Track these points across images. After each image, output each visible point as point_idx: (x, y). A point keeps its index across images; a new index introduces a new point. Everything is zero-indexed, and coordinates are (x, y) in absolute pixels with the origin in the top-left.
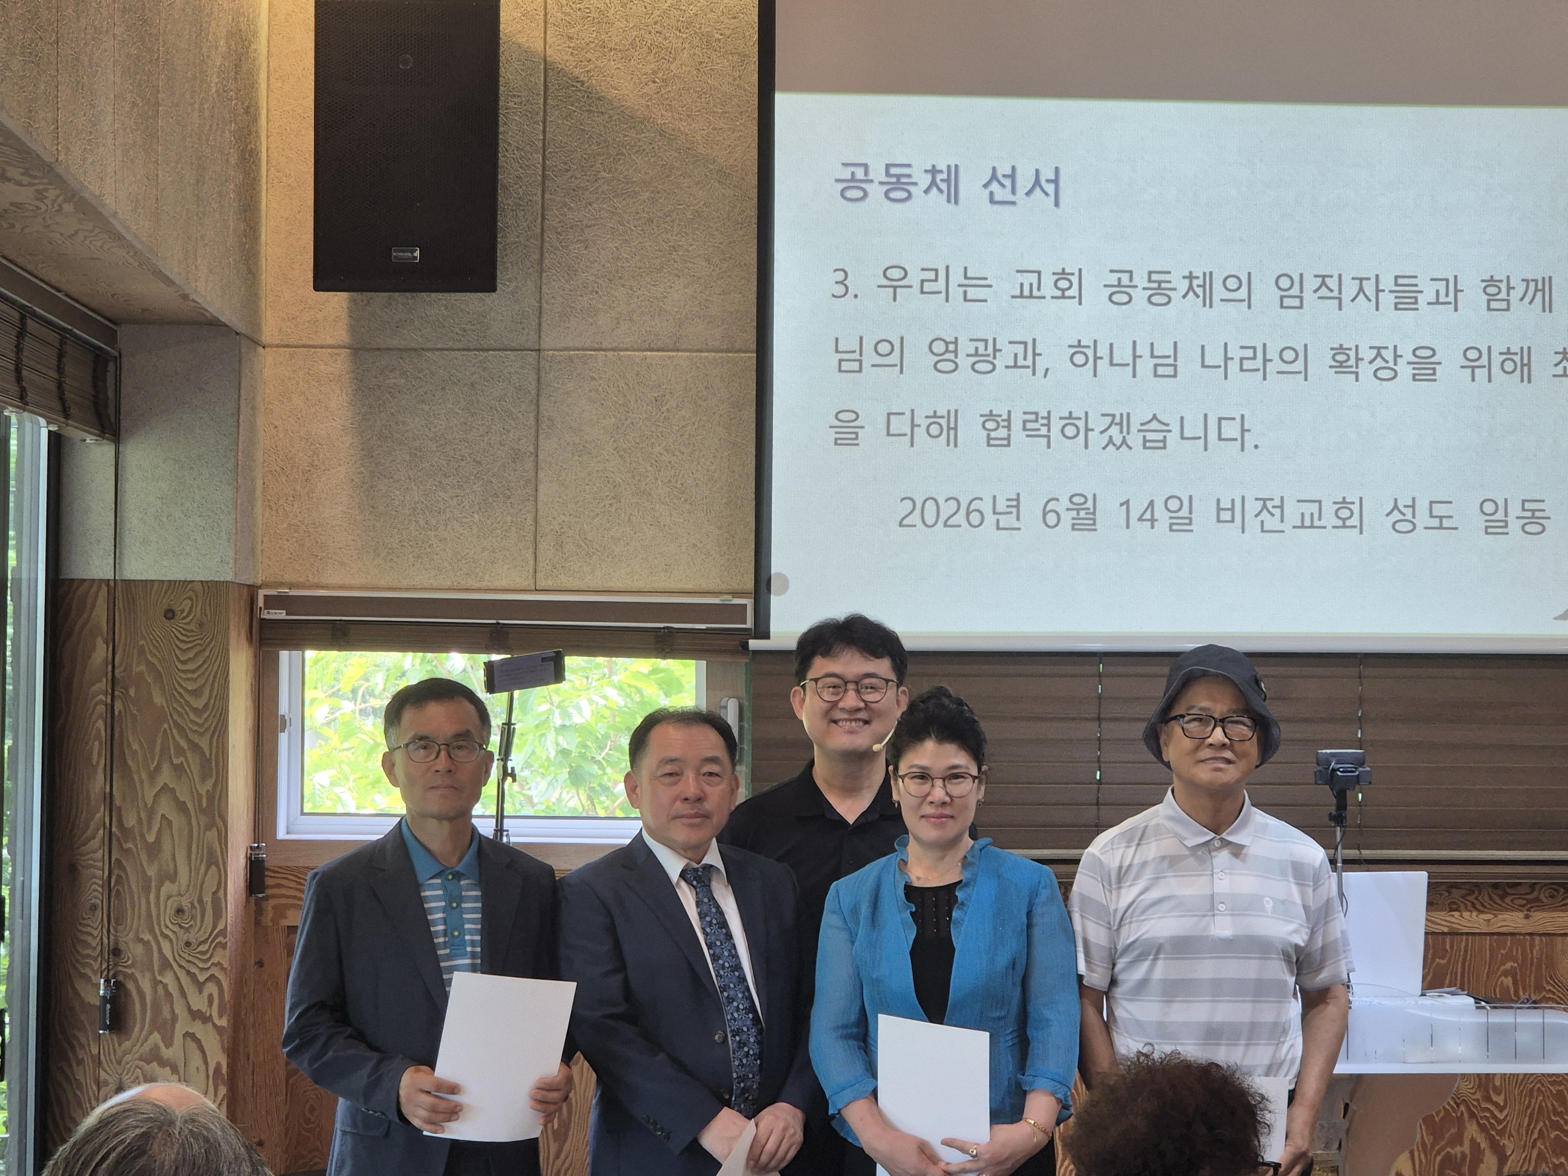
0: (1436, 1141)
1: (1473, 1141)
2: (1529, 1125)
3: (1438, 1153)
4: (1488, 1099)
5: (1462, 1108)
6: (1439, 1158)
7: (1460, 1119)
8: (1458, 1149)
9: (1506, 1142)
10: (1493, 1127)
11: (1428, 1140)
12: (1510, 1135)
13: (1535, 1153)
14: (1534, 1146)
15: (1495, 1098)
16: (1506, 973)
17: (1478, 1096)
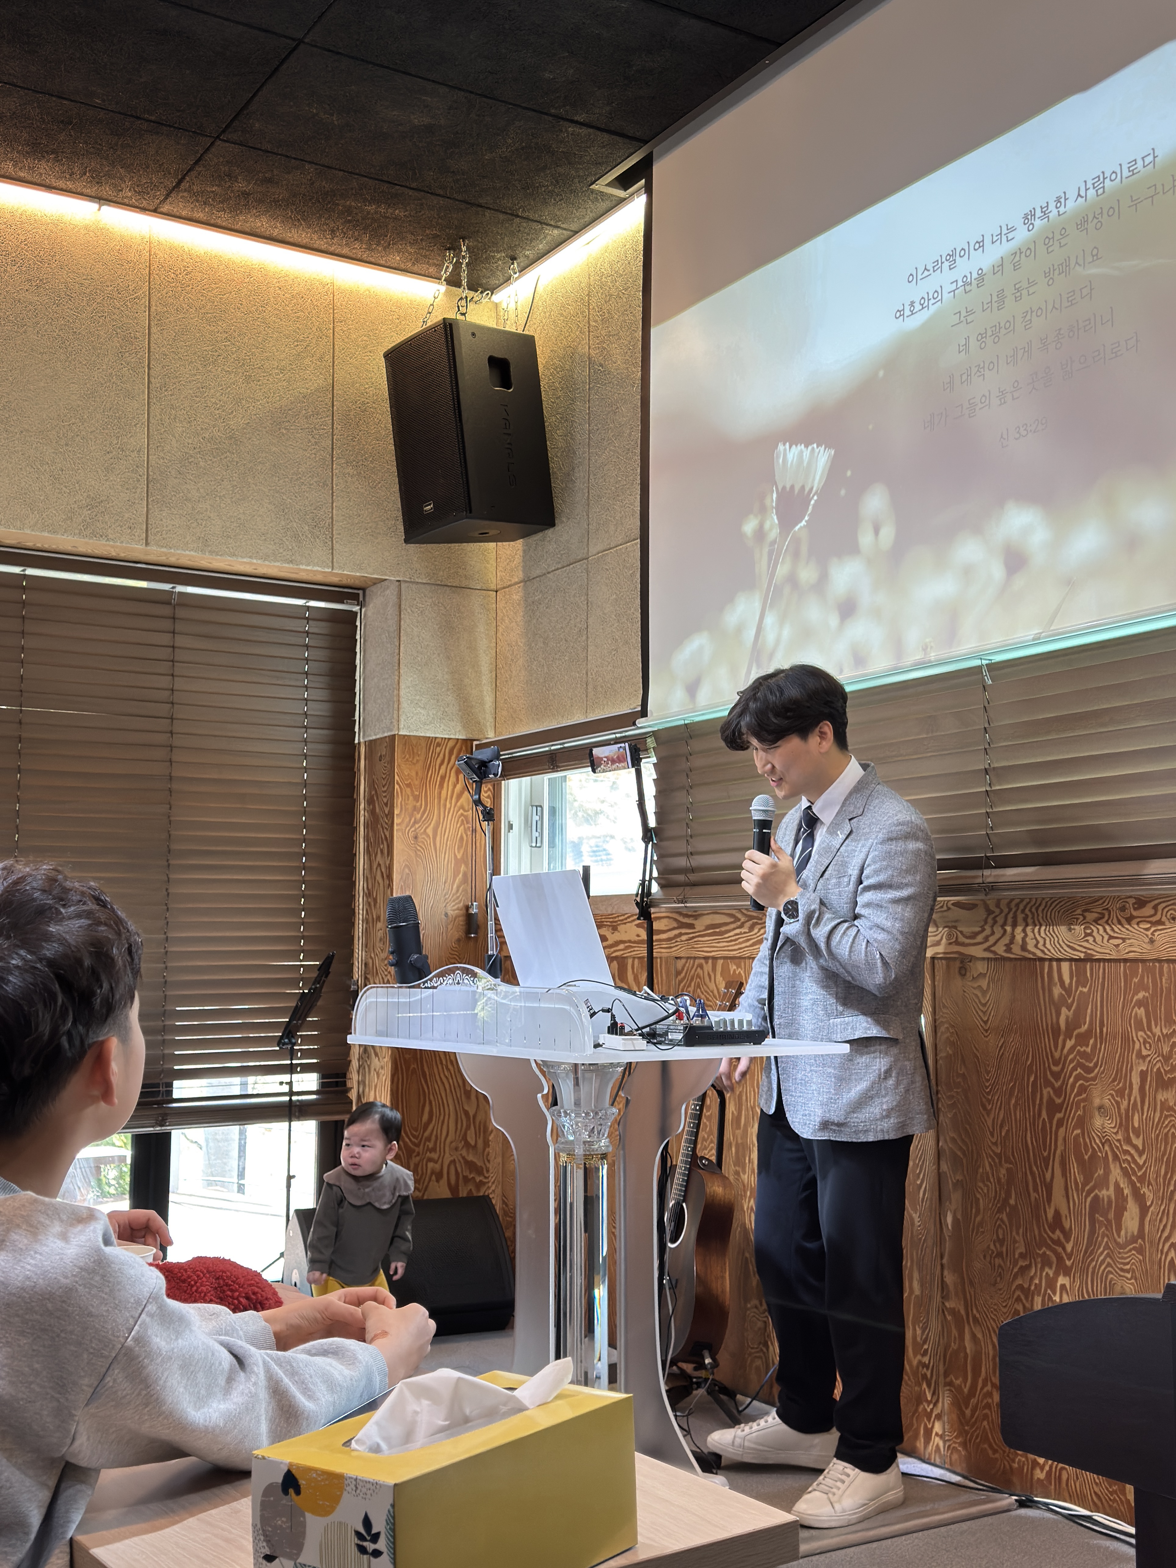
0: (1086, 1181)
1: (1117, 1185)
2: (1166, 1175)
3: (1088, 1194)
4: (1128, 1141)
5: (1106, 1148)
6: (1089, 1199)
7: (1105, 1160)
8: (1103, 1192)
9: (1145, 1190)
10: (1135, 1173)
11: (1080, 1179)
12: (1149, 1184)
15: (1135, 1141)
16: (1139, 1004)
17: (1120, 1137)
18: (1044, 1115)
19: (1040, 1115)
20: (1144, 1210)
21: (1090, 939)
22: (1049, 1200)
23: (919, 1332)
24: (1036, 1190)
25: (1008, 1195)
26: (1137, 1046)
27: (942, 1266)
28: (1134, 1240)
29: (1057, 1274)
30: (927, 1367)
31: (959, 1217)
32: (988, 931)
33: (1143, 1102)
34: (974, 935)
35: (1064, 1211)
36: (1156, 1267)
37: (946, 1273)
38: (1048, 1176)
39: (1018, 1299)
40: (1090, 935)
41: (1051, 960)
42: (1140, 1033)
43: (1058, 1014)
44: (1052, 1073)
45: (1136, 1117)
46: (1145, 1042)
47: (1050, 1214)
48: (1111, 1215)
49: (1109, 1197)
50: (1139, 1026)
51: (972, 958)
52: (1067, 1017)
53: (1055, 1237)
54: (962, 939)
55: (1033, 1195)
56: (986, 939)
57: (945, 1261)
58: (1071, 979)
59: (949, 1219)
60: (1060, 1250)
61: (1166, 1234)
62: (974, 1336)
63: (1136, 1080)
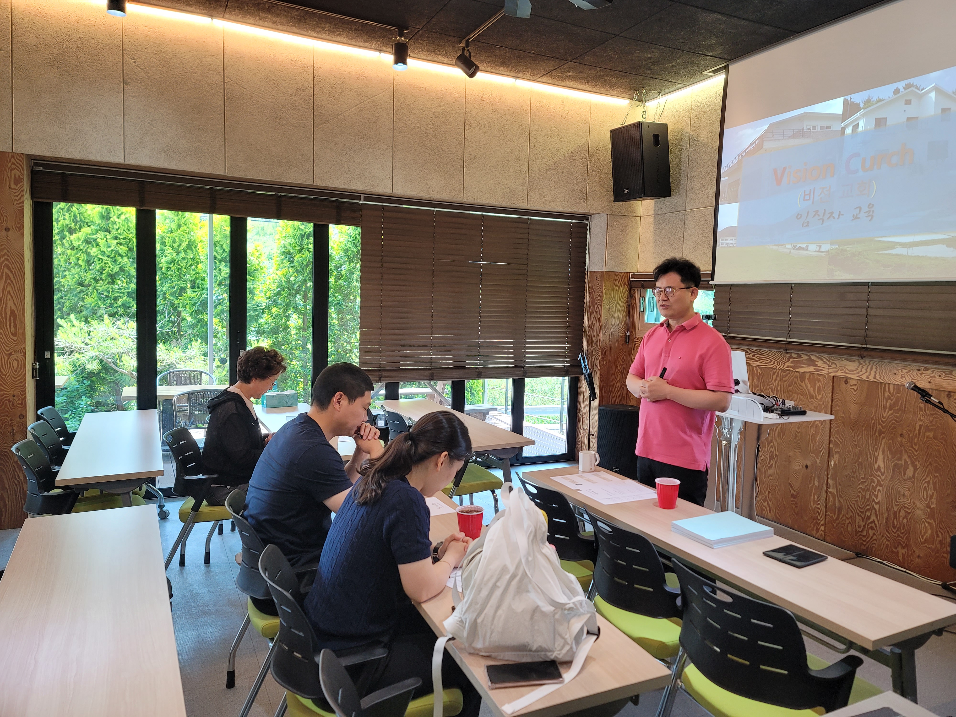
0: (892, 458)
1: (905, 460)
2: (926, 459)
3: (893, 462)
4: (912, 447)
5: (902, 448)
6: (893, 464)
7: (901, 451)
8: (900, 462)
9: (917, 463)
10: (913, 457)
11: (890, 456)
12: (919, 461)
13: (927, 470)
14: (927, 467)
15: (914, 447)
17: (908, 445)
18: (877, 434)
19: (875, 434)
20: (916, 469)
21: (904, 379)
22: (876, 462)
23: (816, 497)
24: (871, 458)
25: (859, 458)
26: (919, 416)
27: (828, 478)
28: (910, 478)
29: (877, 485)
30: (819, 509)
31: (837, 463)
32: (859, 370)
33: (919, 434)
34: (853, 371)
35: (882, 465)
36: (919, 488)
37: (829, 480)
38: (876, 454)
39: (860, 492)
40: (904, 377)
41: (885, 383)
42: (921, 412)
43: (887, 402)
44: (882, 420)
45: (916, 439)
46: (923, 415)
47: (876, 466)
48: (902, 470)
49: (901, 464)
50: (921, 409)
51: (850, 378)
52: (890, 403)
53: (877, 474)
54: (847, 371)
55: (869, 459)
56: (859, 373)
57: (829, 476)
58: (894, 390)
59: (832, 463)
60: (878, 478)
61: (924, 478)
62: (839, 501)
63: (917, 427)
